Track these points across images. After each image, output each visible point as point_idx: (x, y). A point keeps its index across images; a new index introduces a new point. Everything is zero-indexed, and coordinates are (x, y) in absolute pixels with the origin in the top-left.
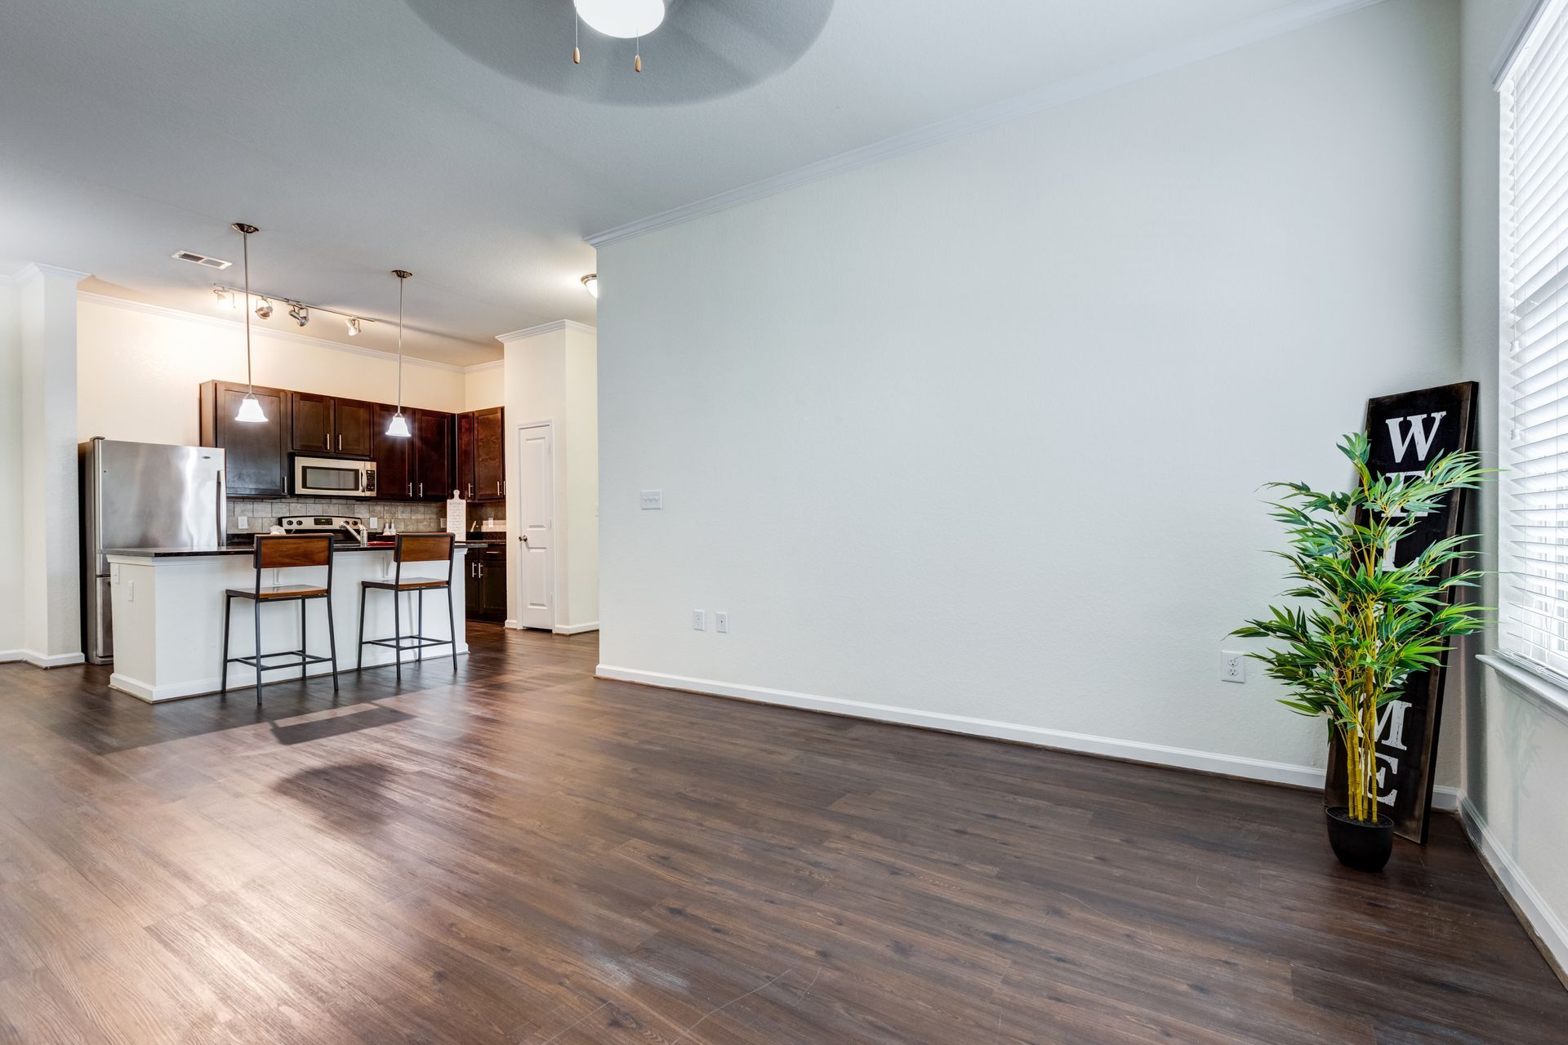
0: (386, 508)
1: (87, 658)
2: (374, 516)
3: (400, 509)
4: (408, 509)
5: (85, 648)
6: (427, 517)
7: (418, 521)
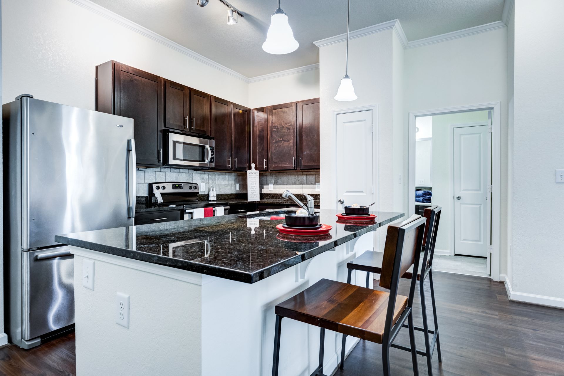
0: (210, 176)
1: (10, 340)
2: (203, 182)
3: (217, 176)
4: (221, 176)
5: (7, 329)
6: (230, 182)
7: (226, 186)
